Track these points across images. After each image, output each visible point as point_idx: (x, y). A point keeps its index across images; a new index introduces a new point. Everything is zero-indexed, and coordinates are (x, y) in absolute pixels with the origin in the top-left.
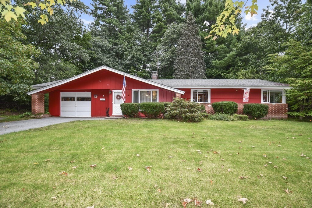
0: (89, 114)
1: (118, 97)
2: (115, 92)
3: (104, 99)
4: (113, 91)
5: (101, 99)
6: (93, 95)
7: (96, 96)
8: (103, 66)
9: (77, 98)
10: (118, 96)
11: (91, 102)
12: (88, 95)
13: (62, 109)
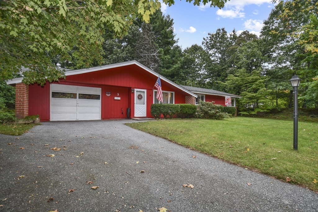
0: (98, 117)
1: (140, 97)
2: (137, 91)
3: (119, 98)
4: (135, 89)
5: (116, 98)
6: (103, 92)
7: (108, 94)
8: (135, 61)
9: (79, 94)
10: (139, 95)
11: (101, 100)
12: (97, 91)
13: (52, 109)
